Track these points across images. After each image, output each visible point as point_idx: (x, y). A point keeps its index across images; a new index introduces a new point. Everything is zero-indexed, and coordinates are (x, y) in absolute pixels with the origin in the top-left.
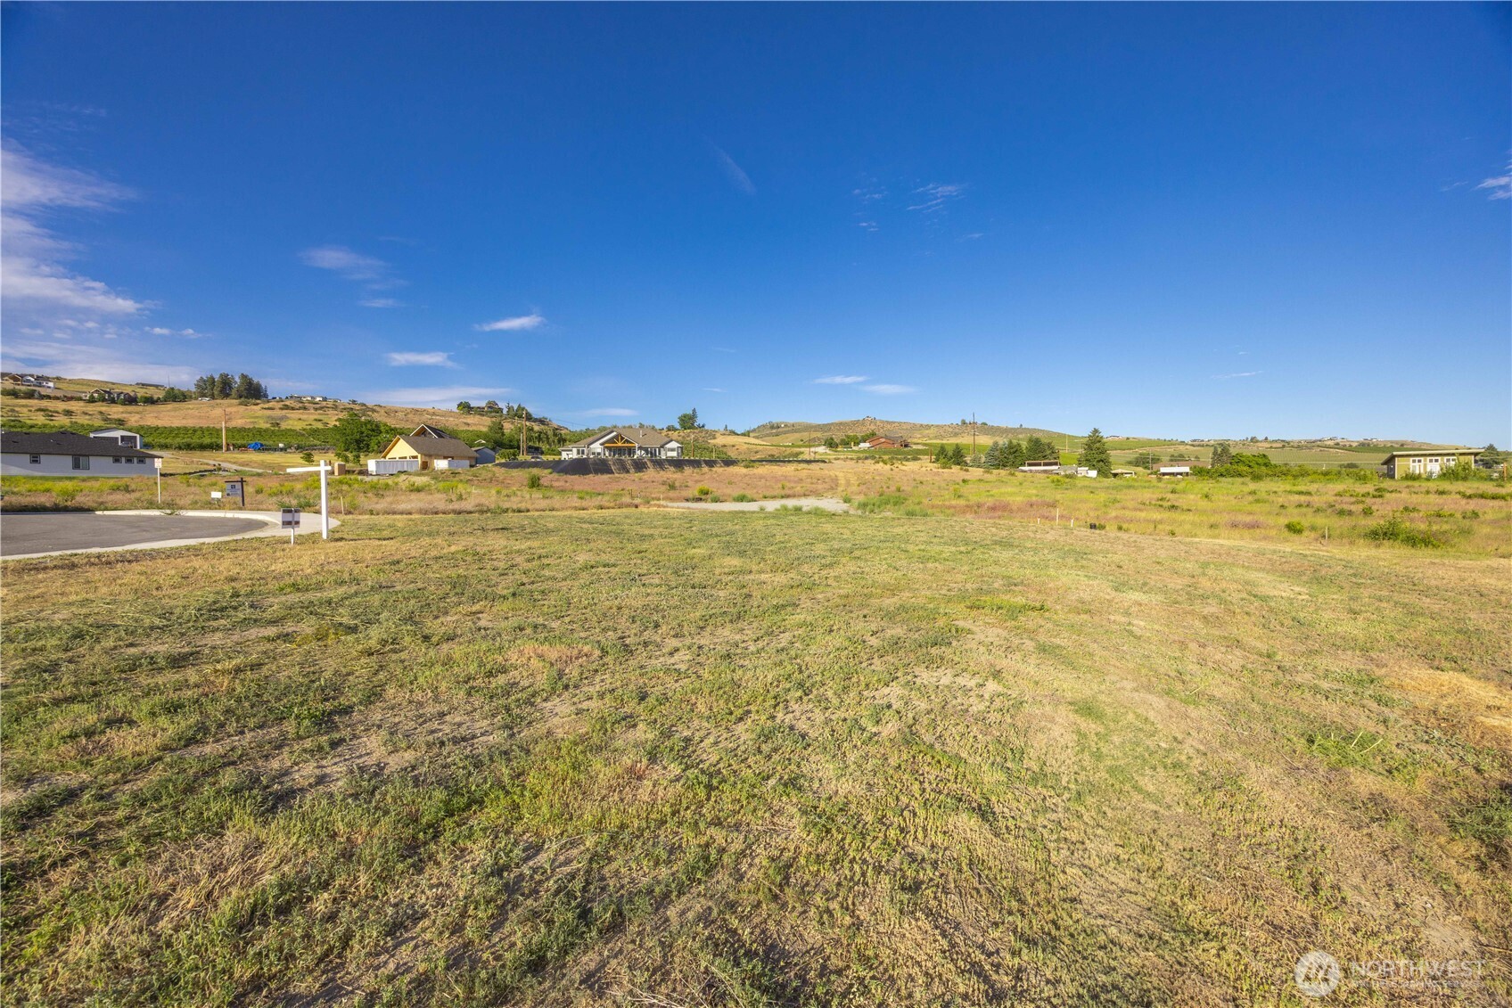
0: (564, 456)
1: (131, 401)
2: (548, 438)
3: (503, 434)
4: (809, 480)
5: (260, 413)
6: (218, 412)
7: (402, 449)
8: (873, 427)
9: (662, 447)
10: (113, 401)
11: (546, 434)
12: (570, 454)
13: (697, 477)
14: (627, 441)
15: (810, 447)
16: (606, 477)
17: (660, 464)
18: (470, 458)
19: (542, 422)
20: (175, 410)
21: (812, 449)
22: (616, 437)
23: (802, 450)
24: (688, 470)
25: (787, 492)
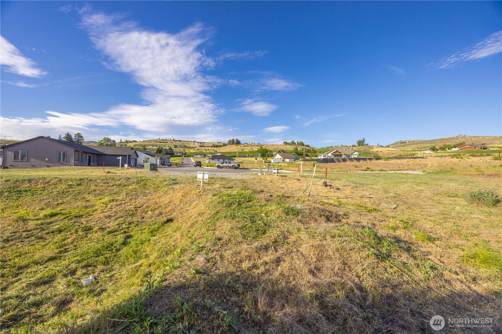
0: (319, 157)
1: (217, 146)
2: (311, 152)
3: (298, 151)
4: (412, 165)
5: (240, 148)
6: (232, 148)
7: (278, 156)
8: (463, 140)
9: (352, 154)
10: (215, 147)
11: (310, 150)
12: (321, 157)
13: (365, 164)
14: (340, 153)
15: (421, 151)
16: (334, 164)
17: (351, 160)
18: (294, 158)
19: (308, 146)
20: (225, 148)
21: (422, 152)
22: (336, 151)
23: (417, 152)
24: (362, 162)
25: (400, 169)
